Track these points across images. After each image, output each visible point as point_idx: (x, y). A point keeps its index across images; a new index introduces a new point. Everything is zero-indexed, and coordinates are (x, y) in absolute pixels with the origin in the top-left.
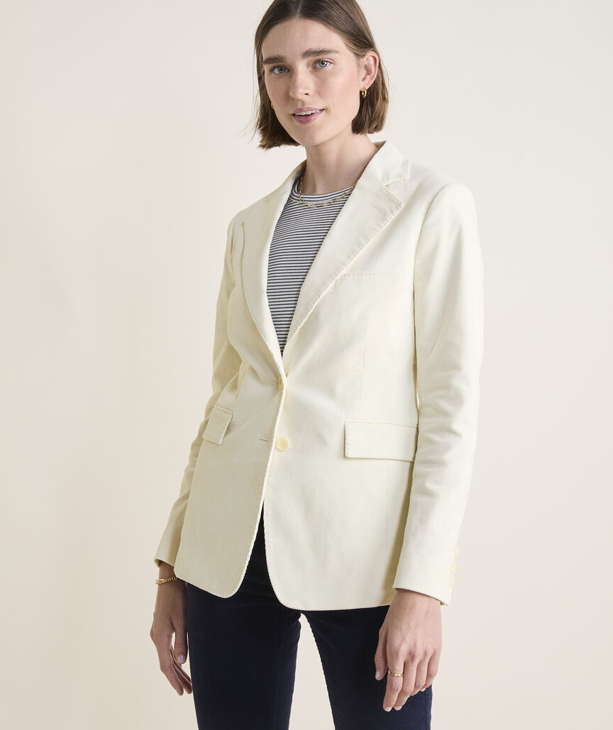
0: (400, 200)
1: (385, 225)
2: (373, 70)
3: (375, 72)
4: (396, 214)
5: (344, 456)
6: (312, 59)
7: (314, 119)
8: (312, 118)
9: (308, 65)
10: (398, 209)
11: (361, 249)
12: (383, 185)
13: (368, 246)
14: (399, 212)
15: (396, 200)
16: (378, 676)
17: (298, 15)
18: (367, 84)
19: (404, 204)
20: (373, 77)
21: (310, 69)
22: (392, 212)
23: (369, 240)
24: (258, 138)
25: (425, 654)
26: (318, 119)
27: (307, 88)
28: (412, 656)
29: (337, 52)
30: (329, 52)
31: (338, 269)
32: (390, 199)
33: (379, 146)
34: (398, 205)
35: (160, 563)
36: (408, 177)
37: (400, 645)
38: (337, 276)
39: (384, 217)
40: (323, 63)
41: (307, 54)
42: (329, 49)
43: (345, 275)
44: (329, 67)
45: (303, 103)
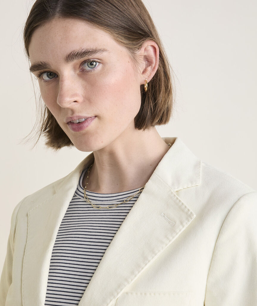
0: (191, 210)
1: (173, 238)
2: (154, 61)
3: (156, 62)
4: (186, 226)
7: (87, 126)
8: (86, 124)
9: (75, 68)
10: (189, 221)
11: (146, 265)
12: (172, 191)
13: (153, 261)
14: (189, 223)
15: (186, 210)
17: (57, 15)
19: (195, 216)
20: (154, 68)
21: (78, 72)
22: (182, 223)
23: (156, 254)
26: (92, 126)
27: (75, 95)
29: (104, 50)
30: (94, 51)
31: (120, 286)
32: (180, 207)
33: (170, 143)
34: (189, 216)
36: (200, 183)
38: (118, 294)
39: (172, 228)
40: (92, 64)
41: (70, 57)
42: (94, 48)
43: (127, 293)
44: (99, 67)
45: (73, 111)
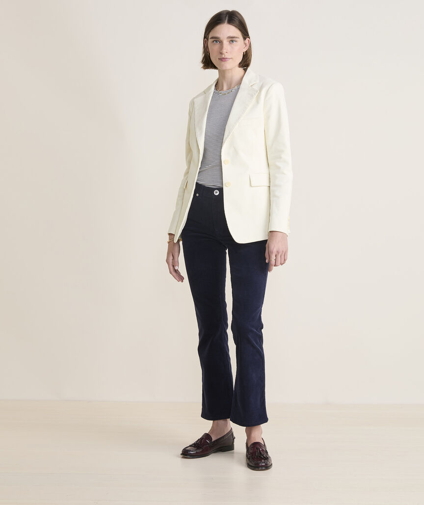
3: (248, 45)
5: (251, 186)
6: (230, 39)
10: (257, 93)
12: (250, 86)
15: (256, 90)
16: (267, 261)
18: (245, 50)
19: (259, 91)
20: (248, 47)
21: (228, 43)
22: (255, 94)
24: (202, 65)
25: (283, 251)
28: (278, 252)
30: (236, 38)
35: (170, 234)
37: (273, 249)
42: (236, 36)
45: (225, 55)
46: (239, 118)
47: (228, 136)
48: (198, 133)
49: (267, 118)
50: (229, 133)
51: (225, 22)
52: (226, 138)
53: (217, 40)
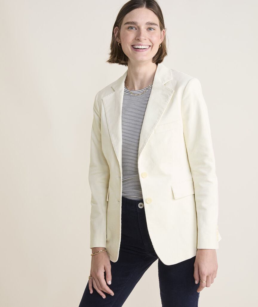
5: (174, 199)
15: (170, 90)
16: (196, 282)
19: (174, 91)
20: (162, 40)
22: (170, 95)
38: (155, 127)
40: (150, 29)
46: (155, 124)
47: (143, 146)
48: (114, 142)
49: (186, 119)
50: (145, 143)
51: (143, 6)
52: (142, 149)
53: (133, 26)
